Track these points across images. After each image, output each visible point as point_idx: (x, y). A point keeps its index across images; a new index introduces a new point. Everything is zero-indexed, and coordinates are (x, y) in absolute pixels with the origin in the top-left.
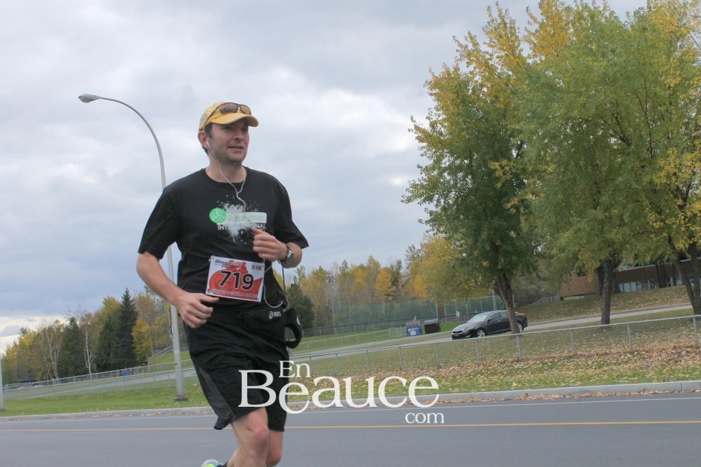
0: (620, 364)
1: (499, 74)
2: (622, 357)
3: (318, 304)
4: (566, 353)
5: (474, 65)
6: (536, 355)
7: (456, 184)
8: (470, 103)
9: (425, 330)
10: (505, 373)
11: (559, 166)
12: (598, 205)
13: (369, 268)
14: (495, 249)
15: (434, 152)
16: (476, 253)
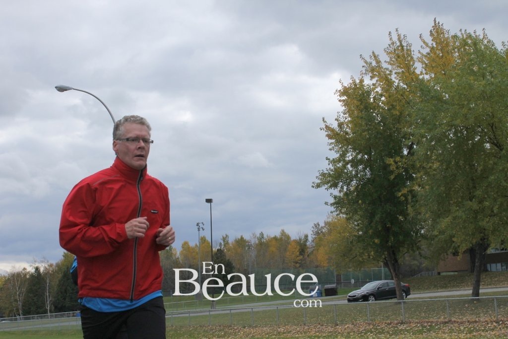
0: (487, 331)
1: (396, 86)
2: (489, 325)
3: (238, 266)
4: (442, 319)
5: (376, 79)
6: (417, 319)
7: (357, 174)
8: (371, 109)
9: (325, 293)
10: (391, 332)
11: (442, 164)
12: (473, 197)
13: (281, 239)
14: (387, 230)
15: (340, 148)
16: (370, 231)
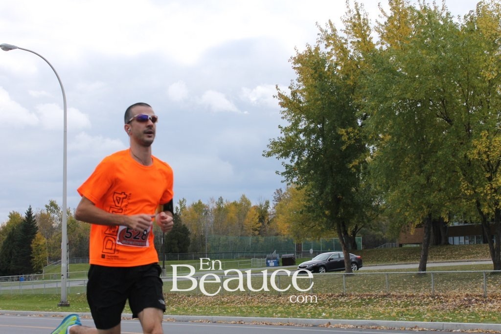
0: (422, 305)
1: (352, 56)
2: (425, 300)
3: (195, 232)
4: (382, 293)
5: (331, 47)
6: (359, 292)
7: (309, 144)
8: (325, 78)
9: (282, 262)
10: (331, 305)
11: (393, 137)
12: (421, 172)
13: (241, 205)
14: (338, 201)
15: (294, 116)
16: (321, 203)
